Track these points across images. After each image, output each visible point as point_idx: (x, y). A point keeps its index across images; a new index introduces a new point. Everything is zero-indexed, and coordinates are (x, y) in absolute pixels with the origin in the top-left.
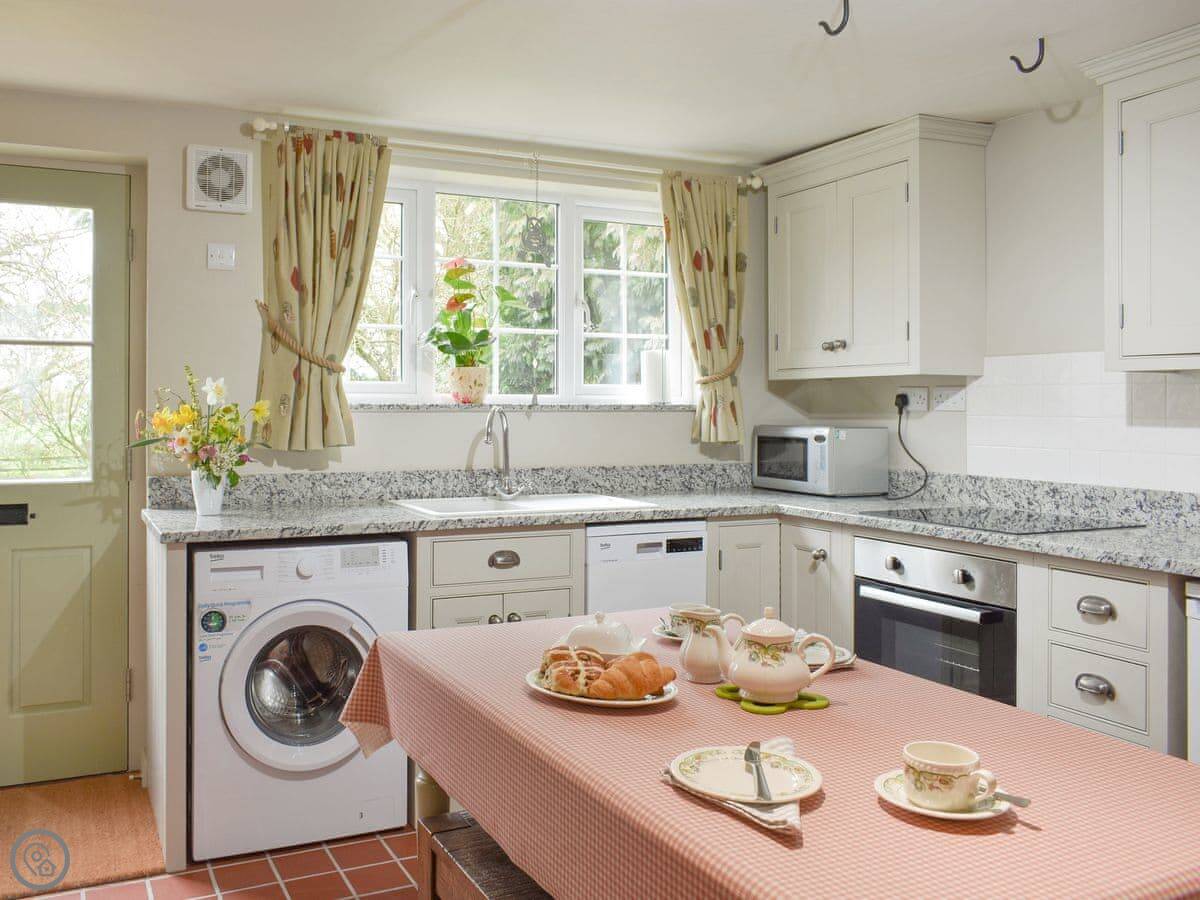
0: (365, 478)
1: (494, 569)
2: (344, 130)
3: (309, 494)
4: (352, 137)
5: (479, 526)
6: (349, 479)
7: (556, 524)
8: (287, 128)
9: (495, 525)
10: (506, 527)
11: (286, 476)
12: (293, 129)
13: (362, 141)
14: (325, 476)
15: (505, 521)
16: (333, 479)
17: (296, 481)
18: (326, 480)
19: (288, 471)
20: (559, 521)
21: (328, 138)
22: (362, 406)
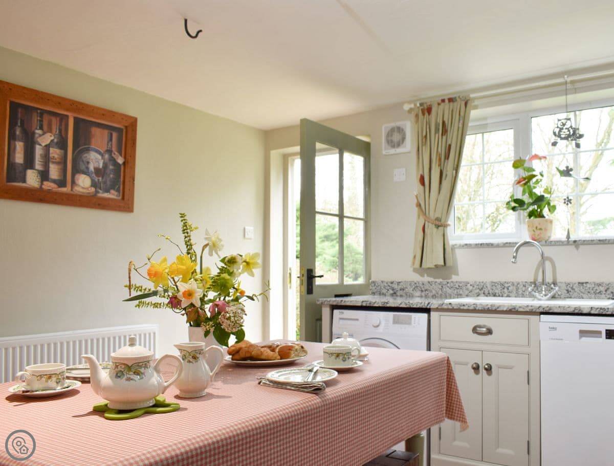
0: (469, 285)
1: (475, 335)
2: (446, 98)
3: (440, 292)
4: (451, 100)
5: (462, 308)
6: (460, 285)
7: (512, 311)
8: (418, 105)
9: (472, 308)
10: (479, 310)
11: (429, 282)
12: (421, 104)
13: (456, 100)
14: (448, 283)
15: (479, 306)
16: (452, 284)
17: (434, 285)
18: (449, 285)
19: (431, 279)
20: (515, 309)
21: (439, 104)
22: (466, 245)
